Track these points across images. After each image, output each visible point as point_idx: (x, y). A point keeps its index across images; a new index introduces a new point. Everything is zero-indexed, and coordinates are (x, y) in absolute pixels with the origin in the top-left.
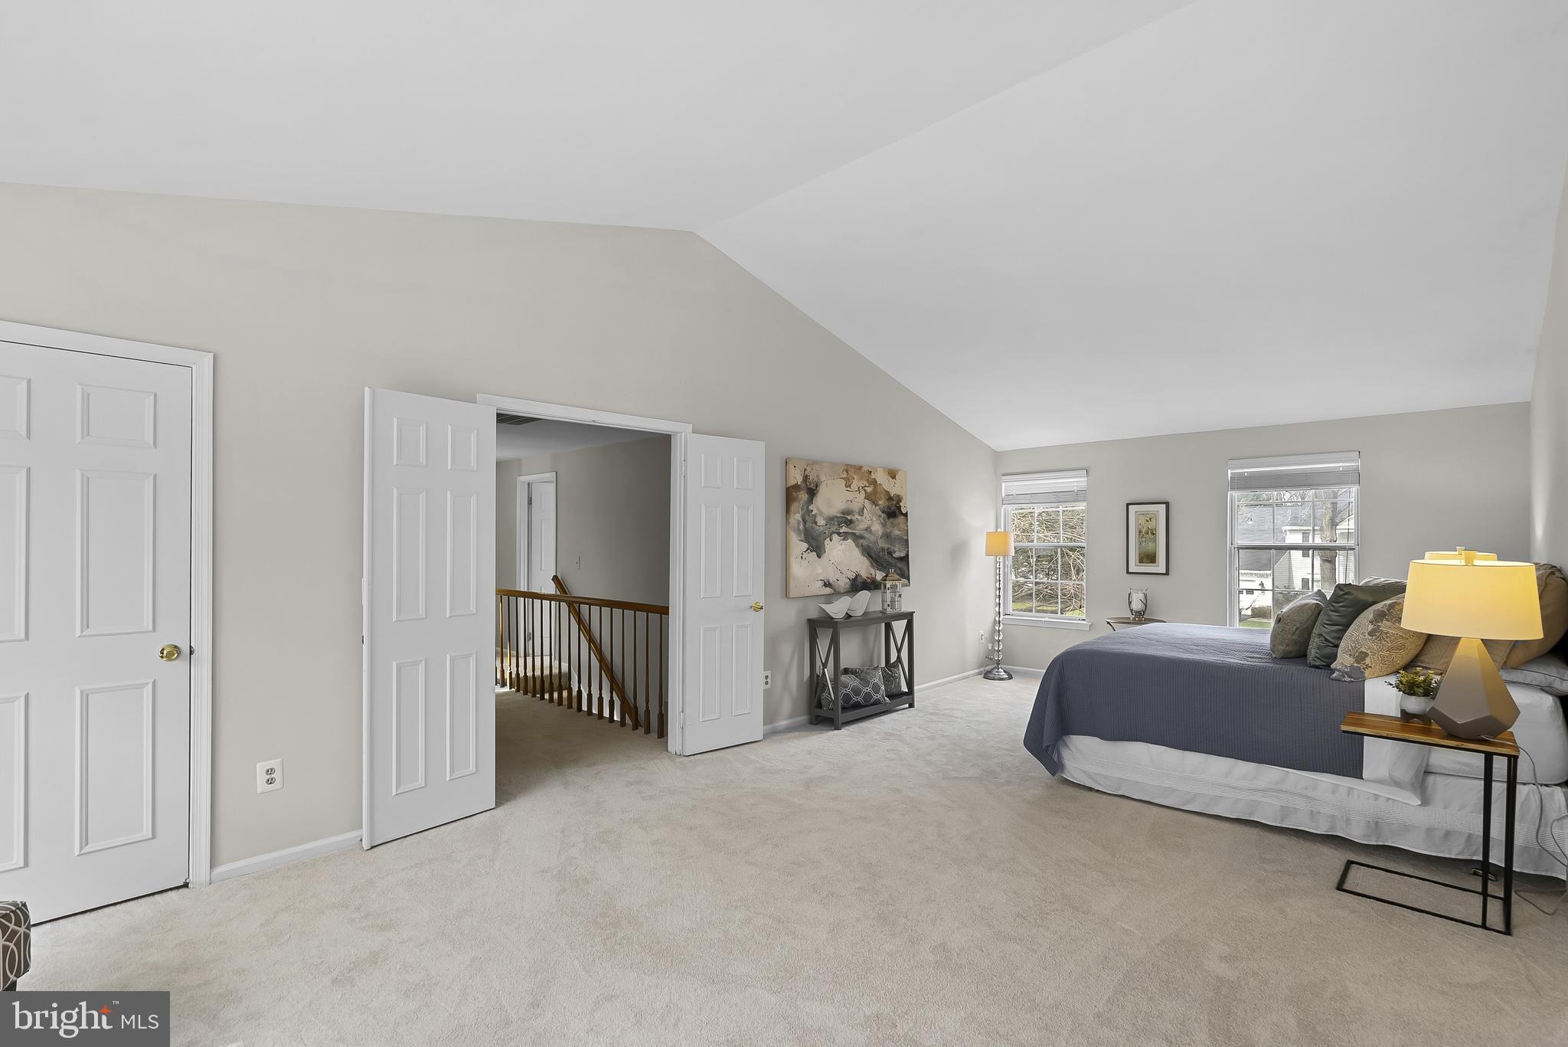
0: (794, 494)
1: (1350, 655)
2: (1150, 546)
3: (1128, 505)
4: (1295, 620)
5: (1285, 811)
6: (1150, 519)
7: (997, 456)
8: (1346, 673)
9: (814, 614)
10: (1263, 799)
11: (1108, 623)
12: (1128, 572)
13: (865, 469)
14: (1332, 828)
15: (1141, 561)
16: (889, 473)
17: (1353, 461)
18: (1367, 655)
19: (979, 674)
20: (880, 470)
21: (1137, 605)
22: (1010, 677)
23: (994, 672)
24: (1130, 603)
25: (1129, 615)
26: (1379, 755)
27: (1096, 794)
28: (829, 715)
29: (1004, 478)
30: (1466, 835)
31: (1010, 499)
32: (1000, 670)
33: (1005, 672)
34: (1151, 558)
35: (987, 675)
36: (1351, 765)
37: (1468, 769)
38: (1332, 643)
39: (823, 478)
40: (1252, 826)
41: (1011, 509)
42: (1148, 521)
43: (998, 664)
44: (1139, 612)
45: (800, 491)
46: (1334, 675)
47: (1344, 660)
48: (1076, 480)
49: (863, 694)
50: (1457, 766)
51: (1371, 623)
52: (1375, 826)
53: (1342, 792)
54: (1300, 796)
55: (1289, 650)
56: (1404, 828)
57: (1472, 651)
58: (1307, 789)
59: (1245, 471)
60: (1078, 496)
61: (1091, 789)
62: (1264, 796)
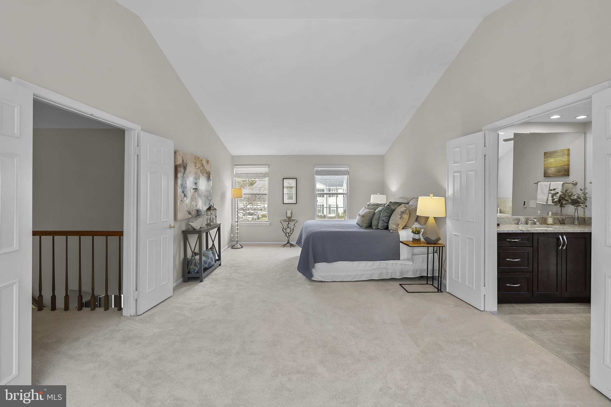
0: (179, 168)
1: (395, 225)
3: (283, 179)
4: (368, 216)
5: (381, 274)
7: (233, 157)
8: (394, 230)
9: (184, 228)
10: (375, 272)
11: (281, 222)
12: (283, 203)
13: (200, 159)
14: (391, 276)
15: (288, 199)
16: (207, 161)
17: (347, 168)
18: (399, 224)
19: (228, 247)
20: (204, 159)
21: (289, 215)
22: (242, 247)
23: (236, 245)
24: (286, 213)
25: (286, 219)
26: (404, 251)
27: (325, 283)
28: (197, 275)
29: (235, 166)
30: (420, 270)
31: (238, 175)
32: (238, 244)
33: (240, 245)
34: (291, 198)
35: (233, 247)
36: (396, 256)
37: (421, 252)
38: (385, 222)
39: (188, 162)
40: (371, 281)
41: (238, 179)
42: (290, 184)
43: (237, 242)
44: (289, 217)
45: (181, 167)
46: (391, 231)
47: (392, 226)
48: (264, 169)
49: (208, 263)
50: (419, 252)
51: (400, 215)
52: (402, 273)
53: (394, 265)
54: (384, 268)
55: (365, 225)
56: (408, 271)
57: (431, 221)
58: (386, 266)
59: (319, 169)
60: (264, 175)
61: (322, 282)
62: (375, 271)
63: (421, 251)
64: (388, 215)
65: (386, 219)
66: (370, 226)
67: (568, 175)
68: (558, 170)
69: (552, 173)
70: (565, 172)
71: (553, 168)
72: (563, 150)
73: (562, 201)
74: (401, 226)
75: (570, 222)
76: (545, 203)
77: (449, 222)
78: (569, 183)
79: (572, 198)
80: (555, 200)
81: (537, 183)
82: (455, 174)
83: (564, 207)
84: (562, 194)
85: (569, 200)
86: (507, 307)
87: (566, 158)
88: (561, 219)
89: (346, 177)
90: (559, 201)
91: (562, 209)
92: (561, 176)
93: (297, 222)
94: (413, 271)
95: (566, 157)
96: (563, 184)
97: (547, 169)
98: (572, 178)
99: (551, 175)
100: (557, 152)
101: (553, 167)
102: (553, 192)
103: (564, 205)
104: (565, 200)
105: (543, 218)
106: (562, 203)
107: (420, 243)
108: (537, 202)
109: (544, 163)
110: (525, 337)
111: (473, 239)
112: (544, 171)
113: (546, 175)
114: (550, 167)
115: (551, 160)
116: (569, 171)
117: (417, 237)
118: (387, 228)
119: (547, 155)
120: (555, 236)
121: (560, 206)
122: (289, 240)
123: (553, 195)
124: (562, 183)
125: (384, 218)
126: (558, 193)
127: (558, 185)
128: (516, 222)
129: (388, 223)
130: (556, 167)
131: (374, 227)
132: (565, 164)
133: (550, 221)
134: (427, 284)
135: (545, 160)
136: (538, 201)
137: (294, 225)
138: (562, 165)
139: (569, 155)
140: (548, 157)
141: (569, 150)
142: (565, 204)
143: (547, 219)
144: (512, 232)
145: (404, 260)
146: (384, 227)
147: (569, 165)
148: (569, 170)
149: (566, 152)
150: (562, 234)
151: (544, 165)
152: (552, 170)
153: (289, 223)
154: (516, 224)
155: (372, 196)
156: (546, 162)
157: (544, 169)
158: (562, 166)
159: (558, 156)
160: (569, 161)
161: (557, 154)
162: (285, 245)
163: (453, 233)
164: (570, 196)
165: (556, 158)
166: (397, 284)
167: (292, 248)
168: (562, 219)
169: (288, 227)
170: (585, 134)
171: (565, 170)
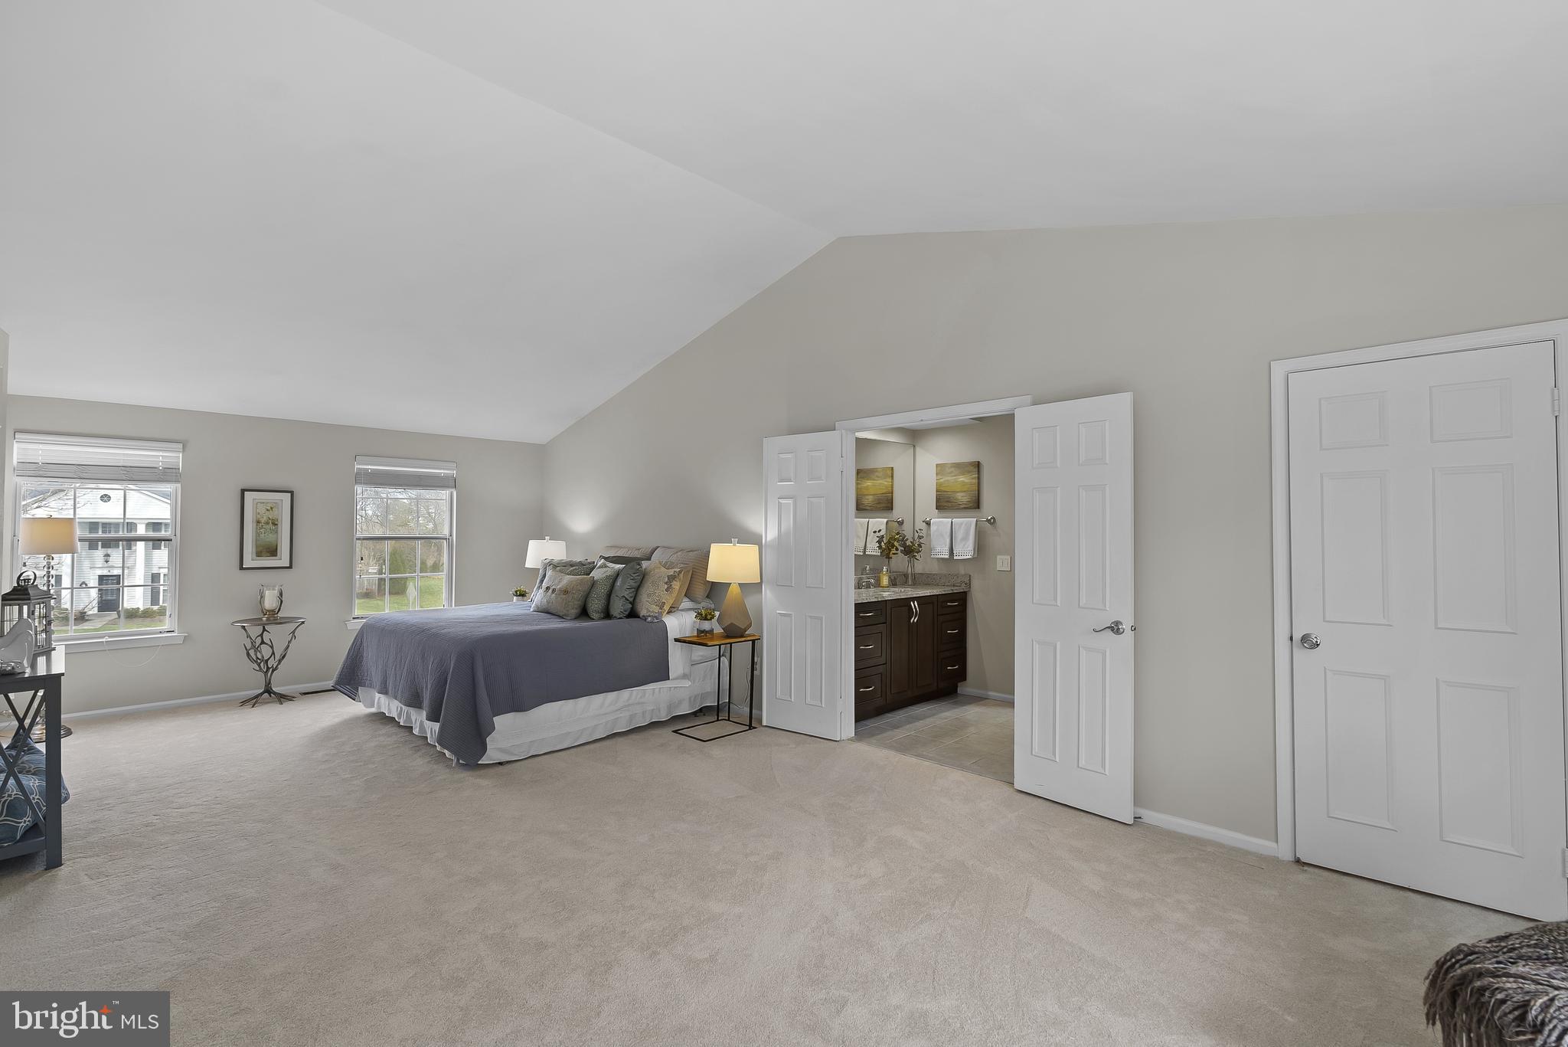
1: (657, 605)
2: (270, 538)
3: (243, 490)
5: (632, 717)
6: (272, 508)
8: (655, 617)
10: (620, 715)
11: (242, 627)
12: (241, 568)
14: (651, 718)
15: (259, 554)
17: (451, 470)
18: (665, 603)
21: (270, 602)
24: (260, 599)
25: (255, 616)
26: (677, 658)
27: (509, 766)
29: (18, 436)
30: (700, 695)
34: (273, 552)
36: (661, 673)
37: (702, 658)
38: (629, 600)
42: (268, 510)
44: (271, 610)
46: (646, 620)
47: (646, 607)
48: (161, 454)
50: (700, 658)
51: (666, 583)
52: (670, 707)
53: (657, 691)
54: (639, 703)
55: (574, 612)
56: (680, 702)
57: (734, 590)
58: (641, 697)
59: (370, 467)
60: (165, 475)
61: (500, 764)
62: (621, 713)
63: (702, 656)
64: (637, 585)
65: (631, 595)
66: (584, 613)
67: (892, 509)
68: (877, 500)
69: (870, 505)
70: (885, 504)
71: (871, 497)
72: (884, 469)
74: (666, 608)
75: (902, 582)
76: (862, 554)
77: (768, 592)
78: (895, 521)
82: (782, 501)
84: (889, 538)
86: (872, 723)
87: (889, 482)
89: (444, 494)
92: (883, 510)
93: (303, 622)
94: (690, 698)
95: (889, 480)
96: (887, 522)
97: (862, 497)
98: (898, 513)
99: (868, 508)
100: (877, 471)
107: (712, 639)
110: (914, 760)
111: (821, 619)
113: (861, 507)
114: (867, 495)
115: (868, 483)
116: (892, 503)
117: (706, 625)
118: (633, 614)
120: (905, 603)
122: (270, 683)
124: (885, 520)
125: (626, 594)
126: (884, 536)
127: (879, 523)
129: (633, 603)
130: (873, 495)
131: (595, 616)
132: (888, 491)
133: (886, 581)
134: (718, 720)
135: (859, 482)
137: (293, 632)
138: (883, 492)
139: (892, 477)
141: (892, 468)
143: (881, 579)
144: (867, 602)
145: (674, 679)
146: (627, 613)
147: (892, 493)
148: (892, 500)
149: (889, 473)
150: (913, 599)
151: (857, 491)
152: (869, 500)
153: (264, 630)
155: (531, 542)
156: (859, 486)
157: (857, 497)
158: (883, 494)
159: (878, 477)
160: (892, 486)
161: (877, 474)
162: (257, 697)
163: (778, 612)
164: (899, 542)
165: (874, 480)
166: (666, 733)
167: (287, 705)
169: (263, 642)
170: (914, 446)
171: (887, 500)
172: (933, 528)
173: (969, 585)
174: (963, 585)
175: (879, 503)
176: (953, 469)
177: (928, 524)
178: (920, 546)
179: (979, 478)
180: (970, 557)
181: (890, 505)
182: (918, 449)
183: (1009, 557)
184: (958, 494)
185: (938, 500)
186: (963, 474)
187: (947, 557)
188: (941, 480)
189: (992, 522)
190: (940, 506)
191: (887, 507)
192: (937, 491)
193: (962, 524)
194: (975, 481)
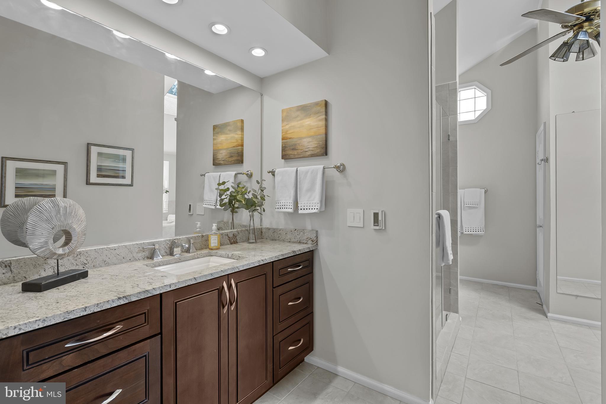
67: (242, 162)
68: (230, 153)
69: (223, 159)
71: (224, 151)
72: (235, 122)
73: (233, 203)
75: (244, 238)
76: (213, 207)
78: (243, 174)
79: (246, 196)
80: (224, 202)
81: (204, 175)
83: (237, 212)
84: (234, 190)
85: (242, 200)
87: (239, 135)
88: (231, 235)
90: (230, 202)
91: (234, 216)
92: (234, 164)
95: (239, 132)
96: (235, 176)
97: (217, 152)
98: (246, 167)
99: (222, 162)
100: (229, 125)
101: (225, 149)
102: (222, 187)
103: (236, 210)
104: (238, 201)
105: (203, 236)
106: (233, 205)
108: (204, 206)
109: (213, 143)
112: (213, 155)
113: (216, 161)
115: (222, 138)
116: (243, 155)
119: (217, 129)
121: (231, 211)
123: (222, 192)
124: (233, 173)
126: (228, 189)
127: (229, 176)
128: (147, 254)
130: (227, 149)
132: (238, 143)
133: (214, 241)
135: (215, 137)
136: (205, 203)
138: (234, 145)
139: (242, 129)
140: (218, 133)
141: (242, 121)
142: (238, 208)
143: (209, 239)
144: (85, 313)
147: (243, 146)
148: (243, 153)
149: (239, 124)
150: (228, 277)
151: (213, 146)
152: (222, 155)
154: (148, 258)
156: (215, 141)
157: (213, 152)
158: (234, 147)
159: (230, 131)
160: (242, 140)
161: (229, 128)
164: (243, 194)
165: (227, 134)
168: (233, 235)
170: (262, 95)
171: (238, 153)
172: (278, 178)
173: (316, 242)
174: (310, 242)
175: (231, 157)
176: (298, 113)
177: (273, 173)
178: (263, 198)
179: (326, 120)
180: (316, 211)
181: (239, 158)
182: (265, 98)
183: (361, 211)
184: (305, 140)
185: (284, 149)
186: (308, 116)
187: (291, 211)
188: (287, 127)
189: (341, 169)
190: (285, 155)
191: (237, 160)
192: (283, 139)
193: (307, 172)
194: (323, 123)
